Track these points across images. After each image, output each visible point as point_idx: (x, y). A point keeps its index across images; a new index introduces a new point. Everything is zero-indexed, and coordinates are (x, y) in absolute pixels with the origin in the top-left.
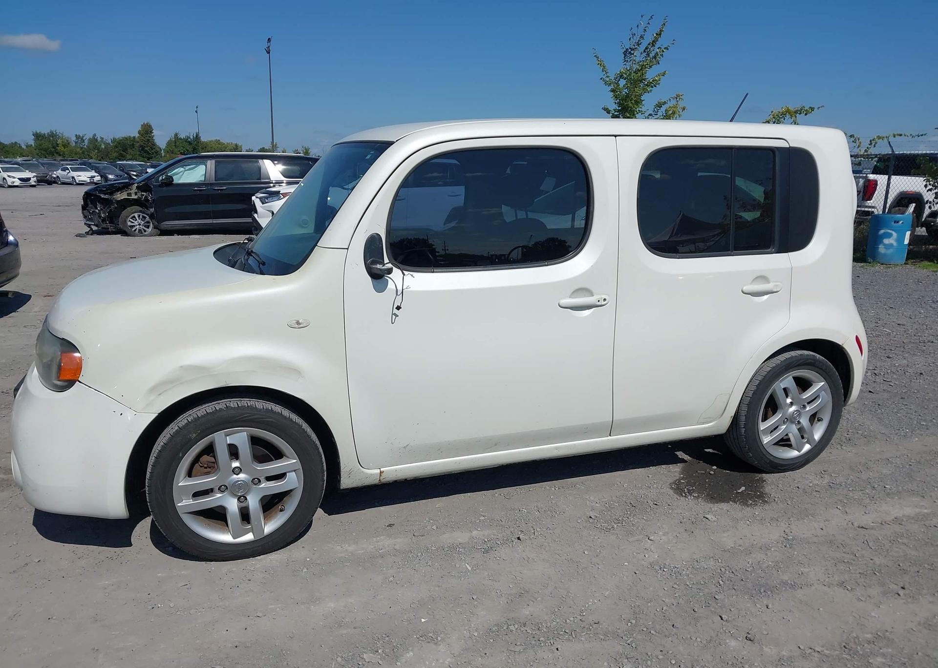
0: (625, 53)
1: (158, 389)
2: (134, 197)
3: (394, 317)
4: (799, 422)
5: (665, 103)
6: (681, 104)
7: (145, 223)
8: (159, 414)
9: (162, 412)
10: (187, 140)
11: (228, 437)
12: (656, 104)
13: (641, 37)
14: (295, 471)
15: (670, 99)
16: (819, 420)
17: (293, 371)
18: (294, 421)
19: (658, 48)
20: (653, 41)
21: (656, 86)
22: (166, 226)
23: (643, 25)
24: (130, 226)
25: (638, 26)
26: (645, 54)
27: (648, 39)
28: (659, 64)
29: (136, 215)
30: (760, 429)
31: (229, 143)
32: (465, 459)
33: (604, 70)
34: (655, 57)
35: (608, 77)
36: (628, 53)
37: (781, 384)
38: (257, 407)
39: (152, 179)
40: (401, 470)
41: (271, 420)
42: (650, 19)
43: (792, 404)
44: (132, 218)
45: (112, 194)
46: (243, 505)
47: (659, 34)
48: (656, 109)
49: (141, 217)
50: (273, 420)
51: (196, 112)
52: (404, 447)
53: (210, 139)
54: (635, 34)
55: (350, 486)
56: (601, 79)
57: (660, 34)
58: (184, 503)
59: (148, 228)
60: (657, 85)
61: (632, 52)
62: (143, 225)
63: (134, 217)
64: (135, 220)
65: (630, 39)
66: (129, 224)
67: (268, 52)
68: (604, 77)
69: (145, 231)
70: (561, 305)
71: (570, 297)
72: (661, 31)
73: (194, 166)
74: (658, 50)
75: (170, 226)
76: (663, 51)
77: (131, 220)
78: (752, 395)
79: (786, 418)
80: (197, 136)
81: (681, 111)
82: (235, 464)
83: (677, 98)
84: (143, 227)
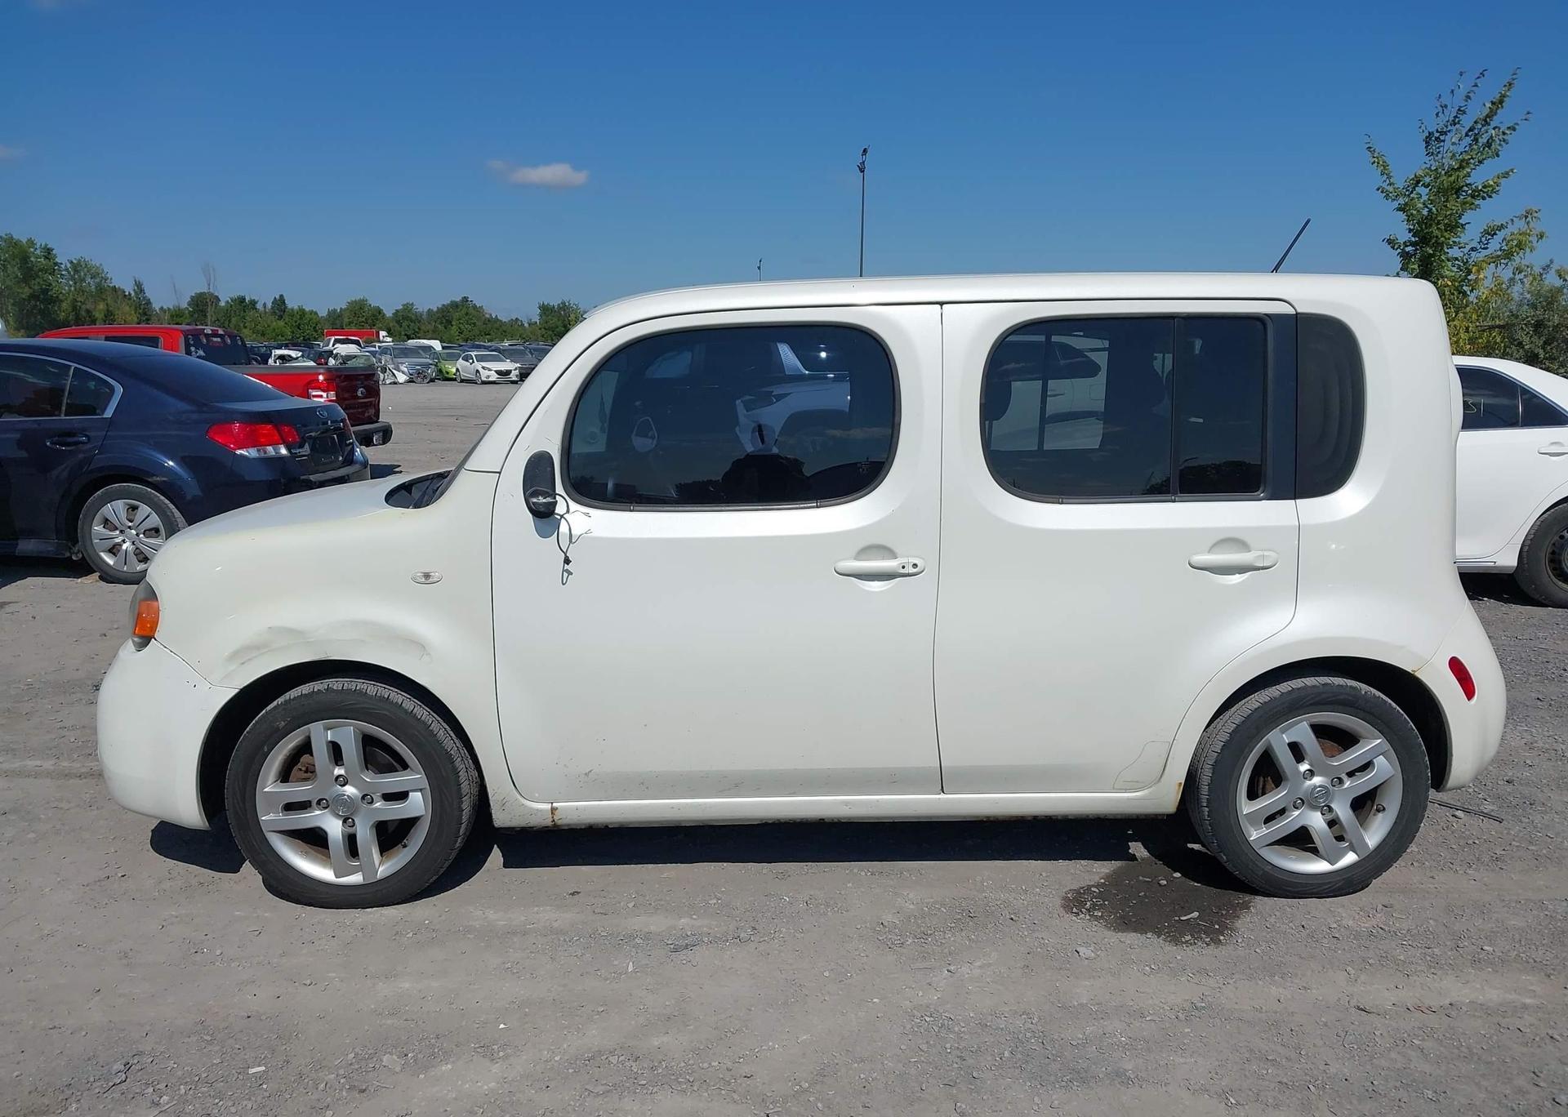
0: (1427, 141)
1: (242, 654)
3: (566, 574)
4: (1330, 809)
5: (1501, 227)
6: (1535, 225)
8: (241, 690)
9: (245, 687)
11: (329, 732)
12: (1485, 230)
13: (1459, 110)
14: (421, 790)
15: (1512, 220)
16: (1378, 811)
17: (417, 645)
18: (419, 717)
19: (1494, 129)
20: (1487, 116)
21: (1490, 197)
23: (1463, 89)
25: (1452, 91)
26: (1468, 140)
27: (1476, 111)
28: (1498, 156)
30: (1242, 812)
32: (687, 804)
33: (1385, 171)
34: (1489, 145)
35: (1390, 184)
36: (1432, 140)
37: (1284, 736)
38: (368, 691)
40: (585, 808)
41: (385, 712)
42: (1478, 78)
43: (1312, 773)
46: (351, 830)
47: (1498, 103)
48: (1483, 239)
50: (387, 713)
51: (759, 268)
52: (586, 774)
54: (1446, 106)
55: (508, 824)
56: (1378, 189)
57: (1501, 102)
58: (269, 817)
60: (1494, 195)
61: (1442, 138)
65: (1437, 115)
67: (862, 171)
68: (1384, 185)
70: (838, 570)
71: (855, 559)
72: (1504, 96)
74: (1493, 132)
76: (1504, 133)
78: (1222, 750)
79: (1301, 799)
81: (1535, 242)
82: (339, 771)
83: (1526, 217)
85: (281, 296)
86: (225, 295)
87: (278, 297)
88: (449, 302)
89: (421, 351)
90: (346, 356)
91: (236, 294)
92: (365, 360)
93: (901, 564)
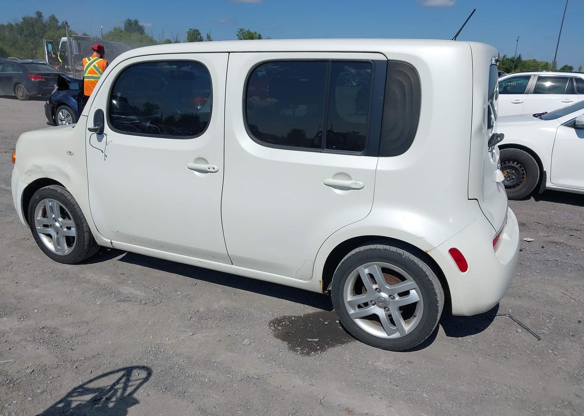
1: (29, 173)
3: (105, 157)
4: (388, 309)
8: (29, 184)
10: (512, 60)
11: (50, 202)
14: (73, 227)
16: (413, 316)
17: (67, 176)
30: (347, 300)
31: (542, 62)
37: (366, 269)
40: (120, 244)
43: (379, 290)
52: (117, 232)
53: (529, 59)
55: (101, 245)
58: (39, 228)
71: (194, 163)
79: (374, 301)
80: (519, 57)
82: (53, 216)
93: (208, 167)
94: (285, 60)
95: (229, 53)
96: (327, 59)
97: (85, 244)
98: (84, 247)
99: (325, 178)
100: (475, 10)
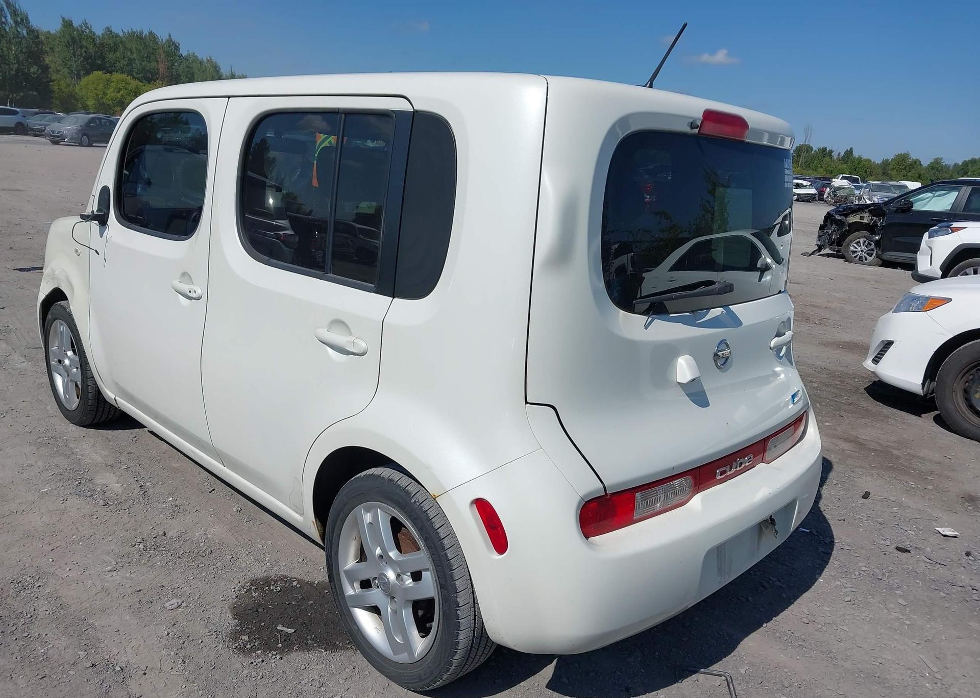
2: (865, 221)
7: (869, 250)
22: (888, 257)
24: (852, 251)
29: (862, 240)
39: (891, 203)
44: (856, 243)
45: (846, 215)
49: (866, 243)
59: (871, 256)
62: (865, 253)
63: (859, 242)
64: (858, 245)
66: (852, 248)
69: (866, 260)
73: (946, 192)
75: (893, 257)
77: (855, 245)
84: (865, 254)
85: (851, 149)
86: (816, 146)
87: (849, 149)
88: (970, 159)
89: (892, 188)
90: (837, 187)
91: (821, 147)
92: (850, 191)
93: (189, 288)
94: (289, 111)
95: (229, 97)
96: (335, 108)
97: (90, 397)
98: (88, 401)
99: (318, 328)
100: (685, 26)
